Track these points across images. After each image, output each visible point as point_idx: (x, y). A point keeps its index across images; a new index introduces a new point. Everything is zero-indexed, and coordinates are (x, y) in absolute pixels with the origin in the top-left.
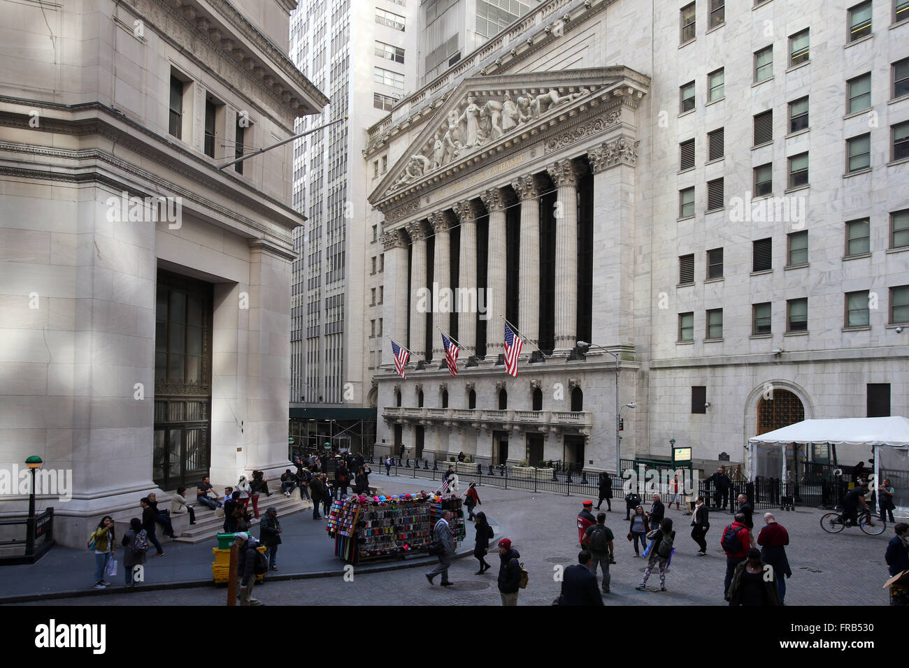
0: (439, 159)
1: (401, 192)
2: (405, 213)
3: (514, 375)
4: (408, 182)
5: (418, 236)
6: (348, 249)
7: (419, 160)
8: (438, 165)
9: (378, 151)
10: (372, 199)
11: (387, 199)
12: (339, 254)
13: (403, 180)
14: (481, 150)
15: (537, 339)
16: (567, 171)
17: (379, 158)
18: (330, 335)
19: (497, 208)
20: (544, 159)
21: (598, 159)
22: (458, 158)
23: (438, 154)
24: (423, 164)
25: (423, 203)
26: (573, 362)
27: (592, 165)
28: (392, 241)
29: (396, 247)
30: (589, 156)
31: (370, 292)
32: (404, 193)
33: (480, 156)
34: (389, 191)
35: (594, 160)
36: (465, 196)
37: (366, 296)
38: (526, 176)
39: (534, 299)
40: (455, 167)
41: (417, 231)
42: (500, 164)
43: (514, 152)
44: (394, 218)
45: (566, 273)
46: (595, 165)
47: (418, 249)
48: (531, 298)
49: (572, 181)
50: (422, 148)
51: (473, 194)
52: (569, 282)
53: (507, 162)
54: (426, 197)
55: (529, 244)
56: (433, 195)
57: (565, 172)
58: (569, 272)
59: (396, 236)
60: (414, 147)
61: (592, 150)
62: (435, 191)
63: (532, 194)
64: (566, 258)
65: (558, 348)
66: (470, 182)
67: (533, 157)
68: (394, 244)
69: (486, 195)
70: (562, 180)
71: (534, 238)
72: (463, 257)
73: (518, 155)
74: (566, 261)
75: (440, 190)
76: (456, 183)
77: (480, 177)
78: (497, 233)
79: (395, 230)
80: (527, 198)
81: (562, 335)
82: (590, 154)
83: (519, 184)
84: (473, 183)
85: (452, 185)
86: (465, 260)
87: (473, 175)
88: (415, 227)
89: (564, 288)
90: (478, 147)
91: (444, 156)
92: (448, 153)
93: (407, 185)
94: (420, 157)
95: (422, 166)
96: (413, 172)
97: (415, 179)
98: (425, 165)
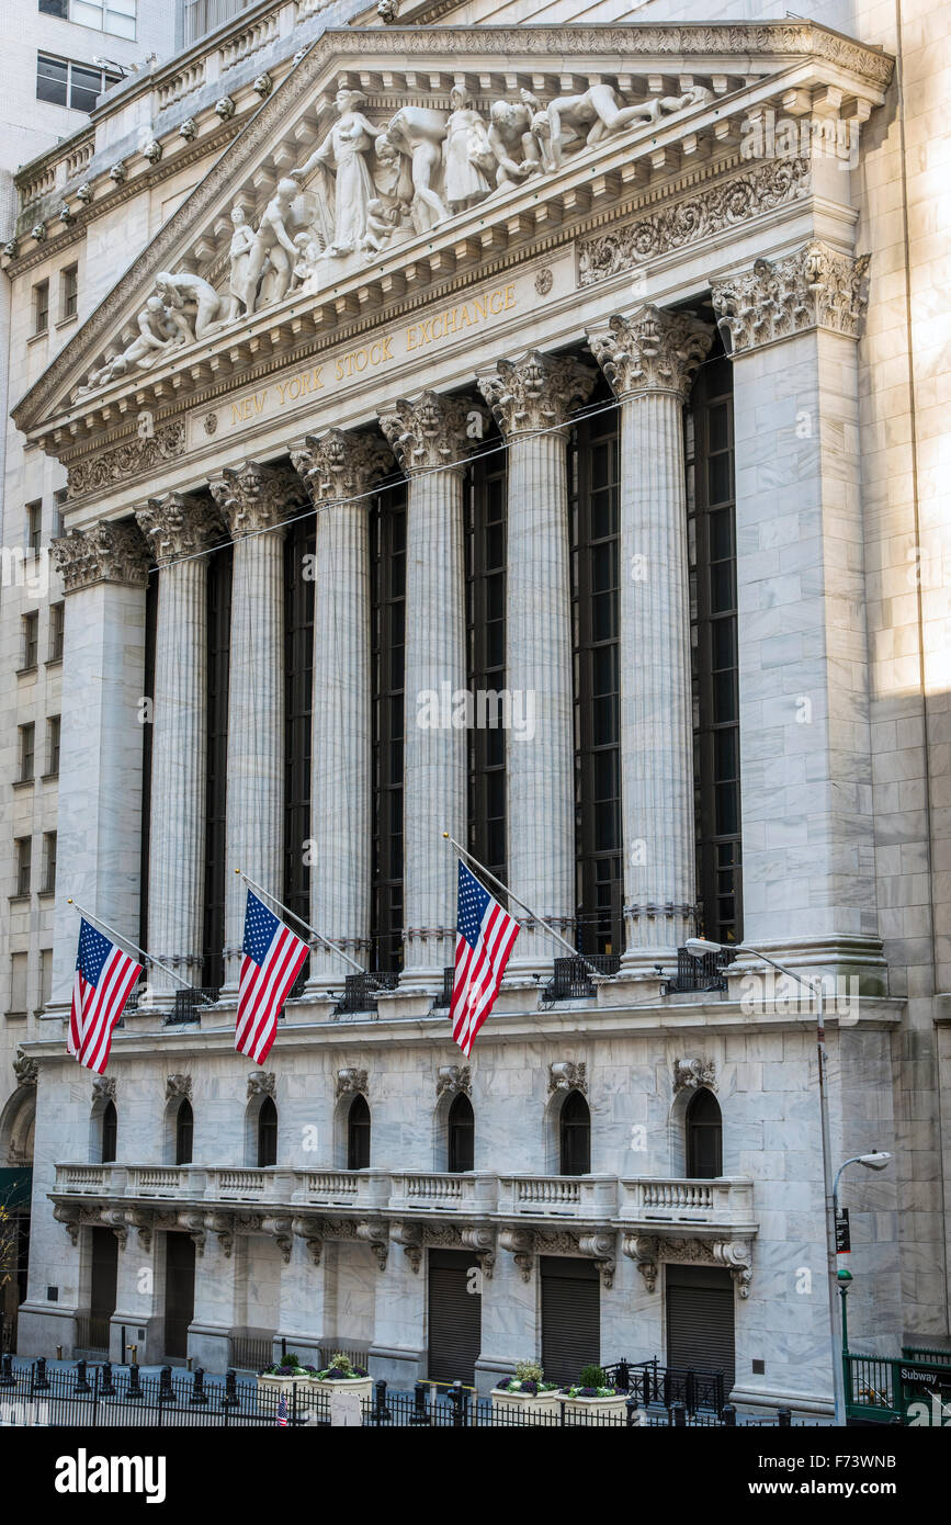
0: (242, 288)
1: (121, 394)
2: (135, 464)
4: (146, 363)
5: (178, 548)
7: (182, 290)
8: (241, 310)
9: (48, 247)
10: (25, 415)
11: (74, 416)
13: (129, 354)
14: (380, 266)
16: (652, 345)
17: (51, 272)
19: (433, 459)
20: (580, 304)
21: (744, 309)
23: (243, 275)
24: (193, 302)
25: (195, 435)
26: (687, 1000)
27: (727, 330)
28: (91, 560)
29: (104, 581)
30: (715, 303)
31: (19, 735)
32: (131, 398)
33: (375, 284)
34: (81, 391)
35: (731, 313)
36: (329, 417)
38: (523, 355)
39: (557, 774)
40: (296, 318)
41: (174, 529)
42: (438, 312)
43: (484, 278)
44: (97, 481)
45: (657, 687)
46: (736, 331)
47: (178, 593)
48: (548, 769)
49: (668, 379)
50: (191, 250)
51: (356, 410)
52: (667, 719)
53: (461, 307)
54: (205, 413)
55: (536, 585)
56: (225, 408)
57: (645, 347)
58: (667, 683)
59: (103, 544)
60: (165, 244)
61: (724, 282)
62: (233, 395)
63: (542, 416)
64: (656, 635)
65: (636, 950)
66: (346, 366)
67: (544, 294)
68: (96, 570)
69: (399, 415)
70: (637, 373)
71: (553, 564)
72: (325, 622)
73: (496, 287)
74: (656, 647)
75: (250, 393)
76: (301, 371)
77: (378, 354)
78: (433, 545)
79: (101, 523)
80: (526, 428)
81: (651, 901)
82: (718, 293)
83: (499, 383)
84: (357, 373)
85: (289, 376)
86: (331, 632)
87: (356, 347)
88: (170, 514)
89: (653, 737)
90: (371, 254)
91: (261, 279)
92: (273, 269)
93: (141, 373)
94: (185, 278)
95: (189, 309)
96: (161, 329)
97: (168, 352)
98: (200, 307)
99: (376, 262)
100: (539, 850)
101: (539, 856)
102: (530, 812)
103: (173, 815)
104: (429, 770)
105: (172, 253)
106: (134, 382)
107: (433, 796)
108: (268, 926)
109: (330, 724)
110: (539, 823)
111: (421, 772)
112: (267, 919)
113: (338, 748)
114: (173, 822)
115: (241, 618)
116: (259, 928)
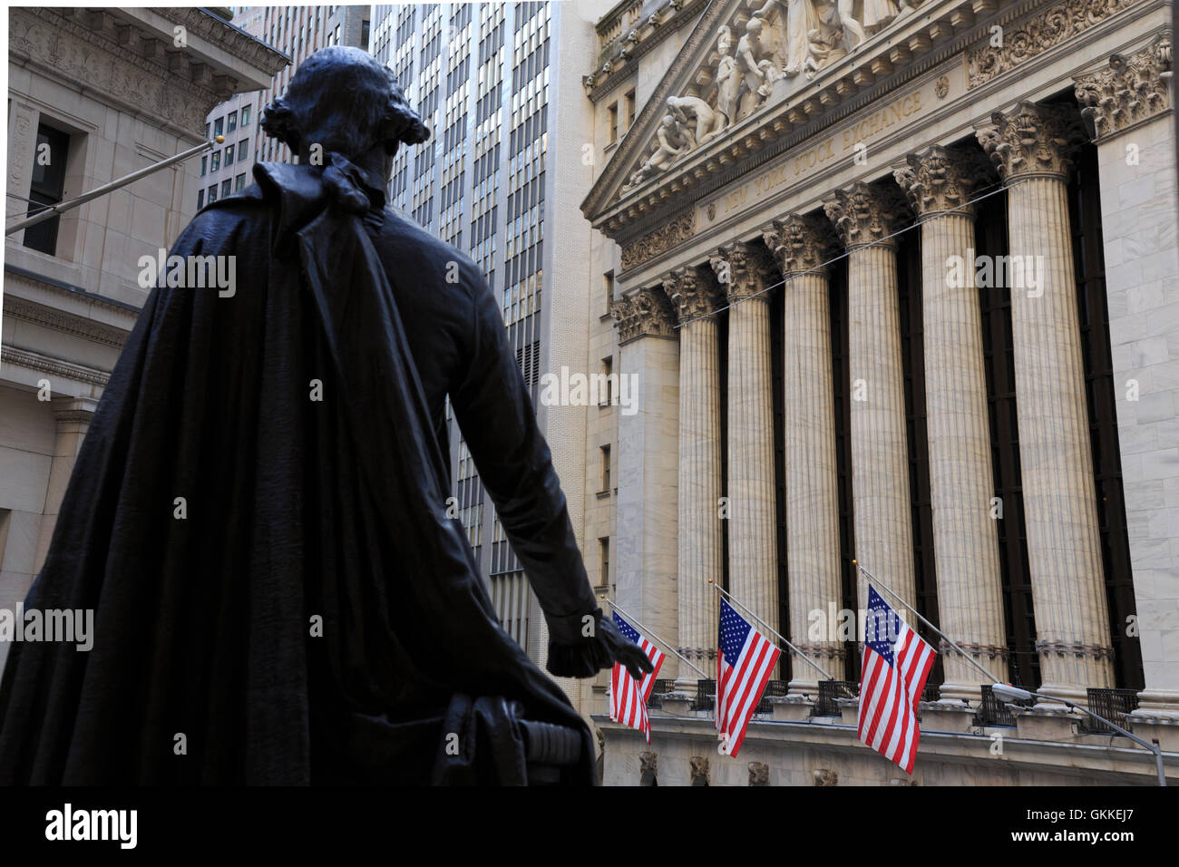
0: (727, 106)
1: (650, 190)
2: (663, 244)
3: (904, 762)
4: (664, 166)
5: (693, 309)
6: (547, 336)
7: (686, 110)
8: (727, 121)
9: (616, 80)
10: (591, 209)
11: (621, 208)
12: (528, 347)
13: (655, 160)
14: (818, 83)
15: (1000, 642)
16: (1030, 135)
17: (619, 97)
18: (502, 576)
19: (866, 237)
20: (969, 104)
21: (1104, 99)
22: (769, 104)
23: (728, 92)
24: (694, 118)
25: (701, 222)
26: (1097, 742)
27: (1090, 117)
28: (635, 318)
29: (645, 335)
30: (1078, 94)
31: (599, 454)
32: (656, 194)
33: (815, 98)
34: (625, 188)
35: (1094, 103)
36: (790, 204)
37: (589, 468)
38: (925, 150)
39: (975, 511)
40: (762, 127)
41: (689, 294)
42: (865, 116)
43: (897, 87)
44: (640, 257)
45: (1049, 437)
46: (1098, 119)
47: (694, 345)
48: (966, 506)
49: (1047, 163)
50: (694, 78)
51: (810, 198)
52: (1062, 465)
53: (881, 112)
54: (708, 203)
55: (947, 343)
56: (722, 198)
57: (1024, 137)
58: (1059, 433)
59: (644, 306)
60: (675, 74)
61: (1086, 76)
62: (725, 189)
63: (948, 199)
64: (1045, 389)
65: (1049, 685)
66: (802, 164)
67: (942, 97)
68: (639, 326)
69: (838, 202)
70: (1017, 160)
71: (962, 325)
72: (792, 372)
73: (906, 93)
74: (1046, 401)
75: (737, 187)
76: (771, 168)
77: (823, 153)
78: (868, 308)
79: (641, 291)
80: (933, 210)
81: (1059, 638)
82: (1080, 87)
83: (911, 173)
84: (809, 168)
85: (762, 173)
86: (797, 380)
87: (808, 148)
88: (685, 283)
89: (1048, 482)
90: (811, 74)
91: (740, 97)
92: (748, 90)
93: (661, 175)
94: (690, 100)
95: (691, 123)
96: (674, 139)
97: (678, 157)
98: (699, 122)
99: (815, 79)
100: (962, 580)
101: (963, 585)
102: (951, 544)
103: (693, 527)
104: (872, 501)
105: (681, 81)
106: (657, 181)
107: (877, 524)
108: (740, 630)
109: (798, 457)
110: (961, 555)
111: (865, 503)
112: (738, 624)
113: (805, 478)
114: (693, 533)
115: (734, 367)
116: (731, 632)
